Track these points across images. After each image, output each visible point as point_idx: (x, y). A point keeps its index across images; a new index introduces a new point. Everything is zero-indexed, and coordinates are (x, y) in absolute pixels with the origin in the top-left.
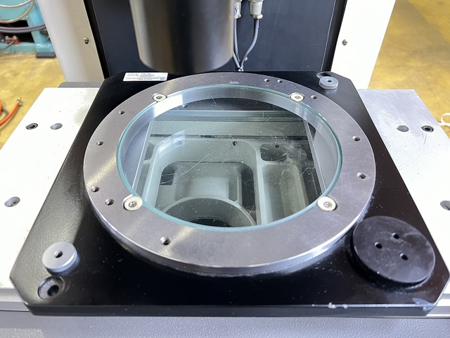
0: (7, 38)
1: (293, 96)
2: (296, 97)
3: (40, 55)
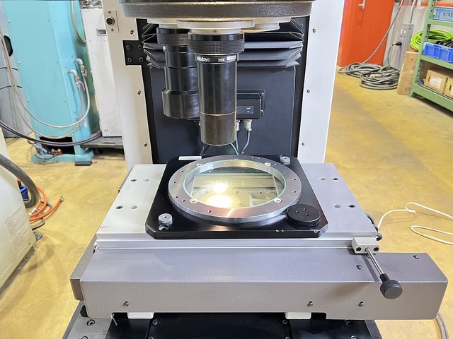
0: (53, 150)
1: (266, 164)
3: (78, 164)
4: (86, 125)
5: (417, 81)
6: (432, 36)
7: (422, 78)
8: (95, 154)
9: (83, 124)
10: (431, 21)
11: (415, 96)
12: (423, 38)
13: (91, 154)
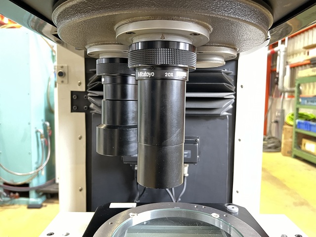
0: (12, 194)
2: (215, 215)
3: (30, 207)
4: (43, 173)
5: (295, 147)
6: (301, 116)
7: (299, 144)
8: (47, 198)
9: (41, 173)
10: (298, 106)
11: (296, 157)
12: (294, 117)
13: (44, 198)
